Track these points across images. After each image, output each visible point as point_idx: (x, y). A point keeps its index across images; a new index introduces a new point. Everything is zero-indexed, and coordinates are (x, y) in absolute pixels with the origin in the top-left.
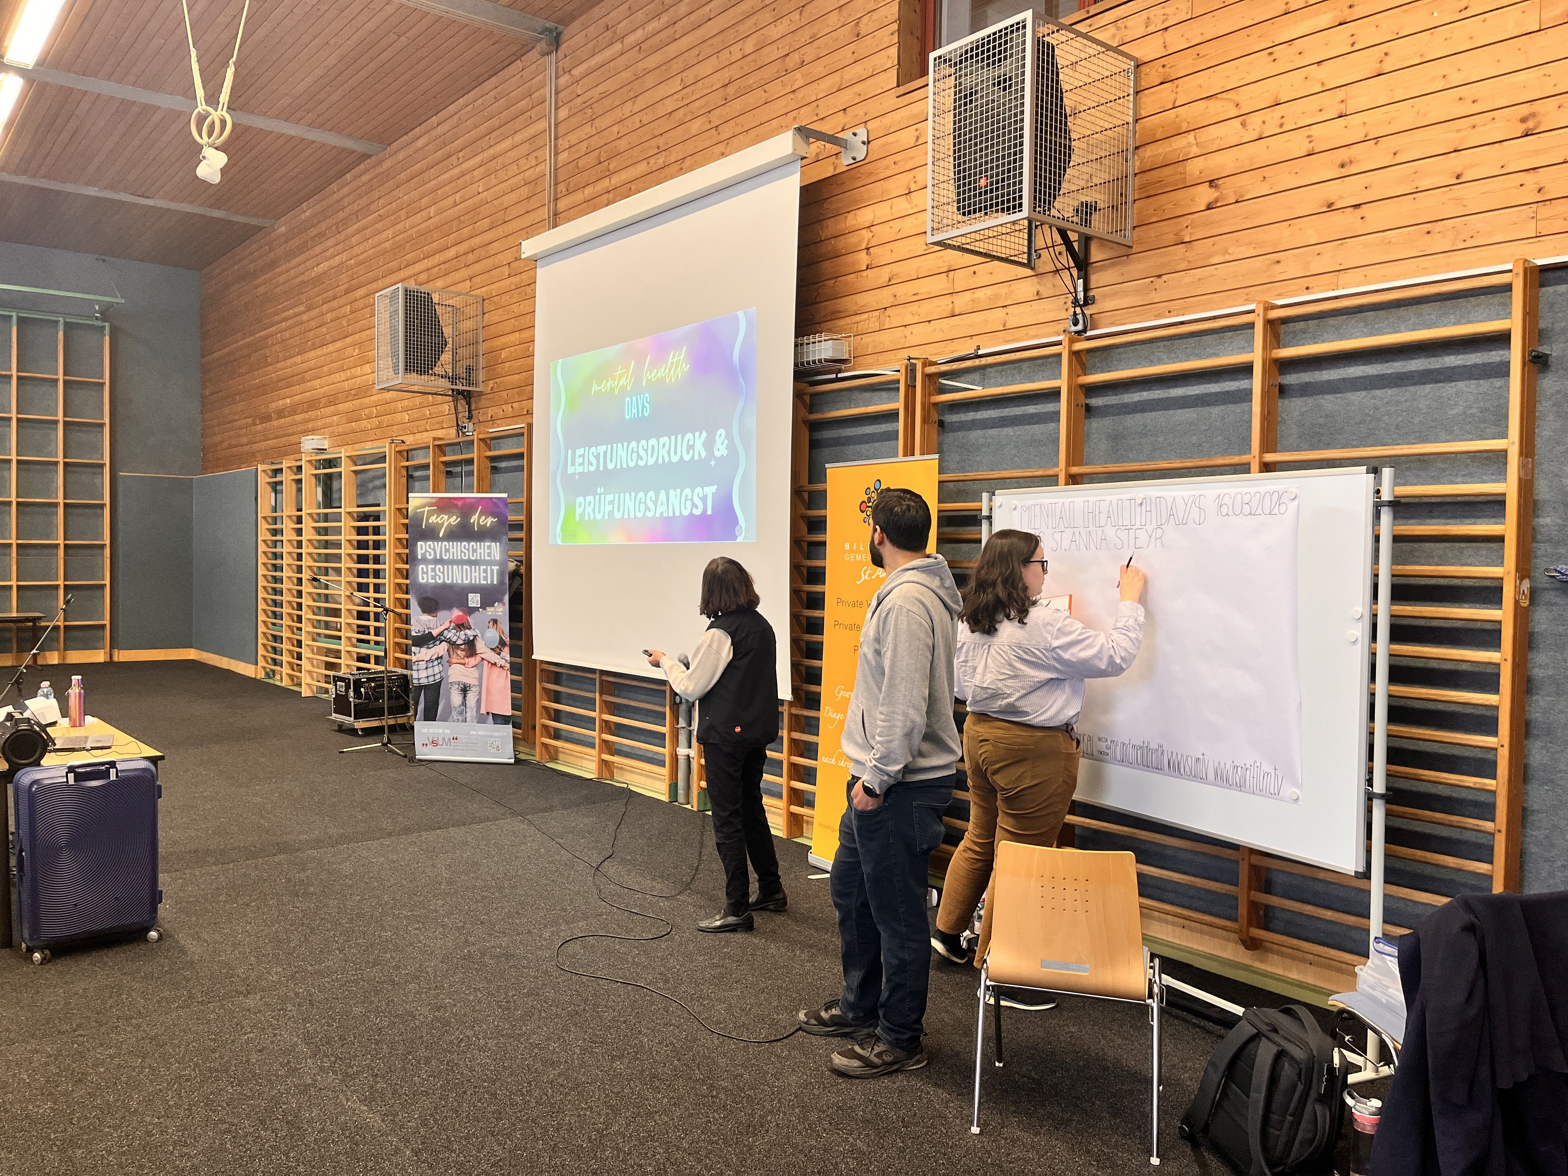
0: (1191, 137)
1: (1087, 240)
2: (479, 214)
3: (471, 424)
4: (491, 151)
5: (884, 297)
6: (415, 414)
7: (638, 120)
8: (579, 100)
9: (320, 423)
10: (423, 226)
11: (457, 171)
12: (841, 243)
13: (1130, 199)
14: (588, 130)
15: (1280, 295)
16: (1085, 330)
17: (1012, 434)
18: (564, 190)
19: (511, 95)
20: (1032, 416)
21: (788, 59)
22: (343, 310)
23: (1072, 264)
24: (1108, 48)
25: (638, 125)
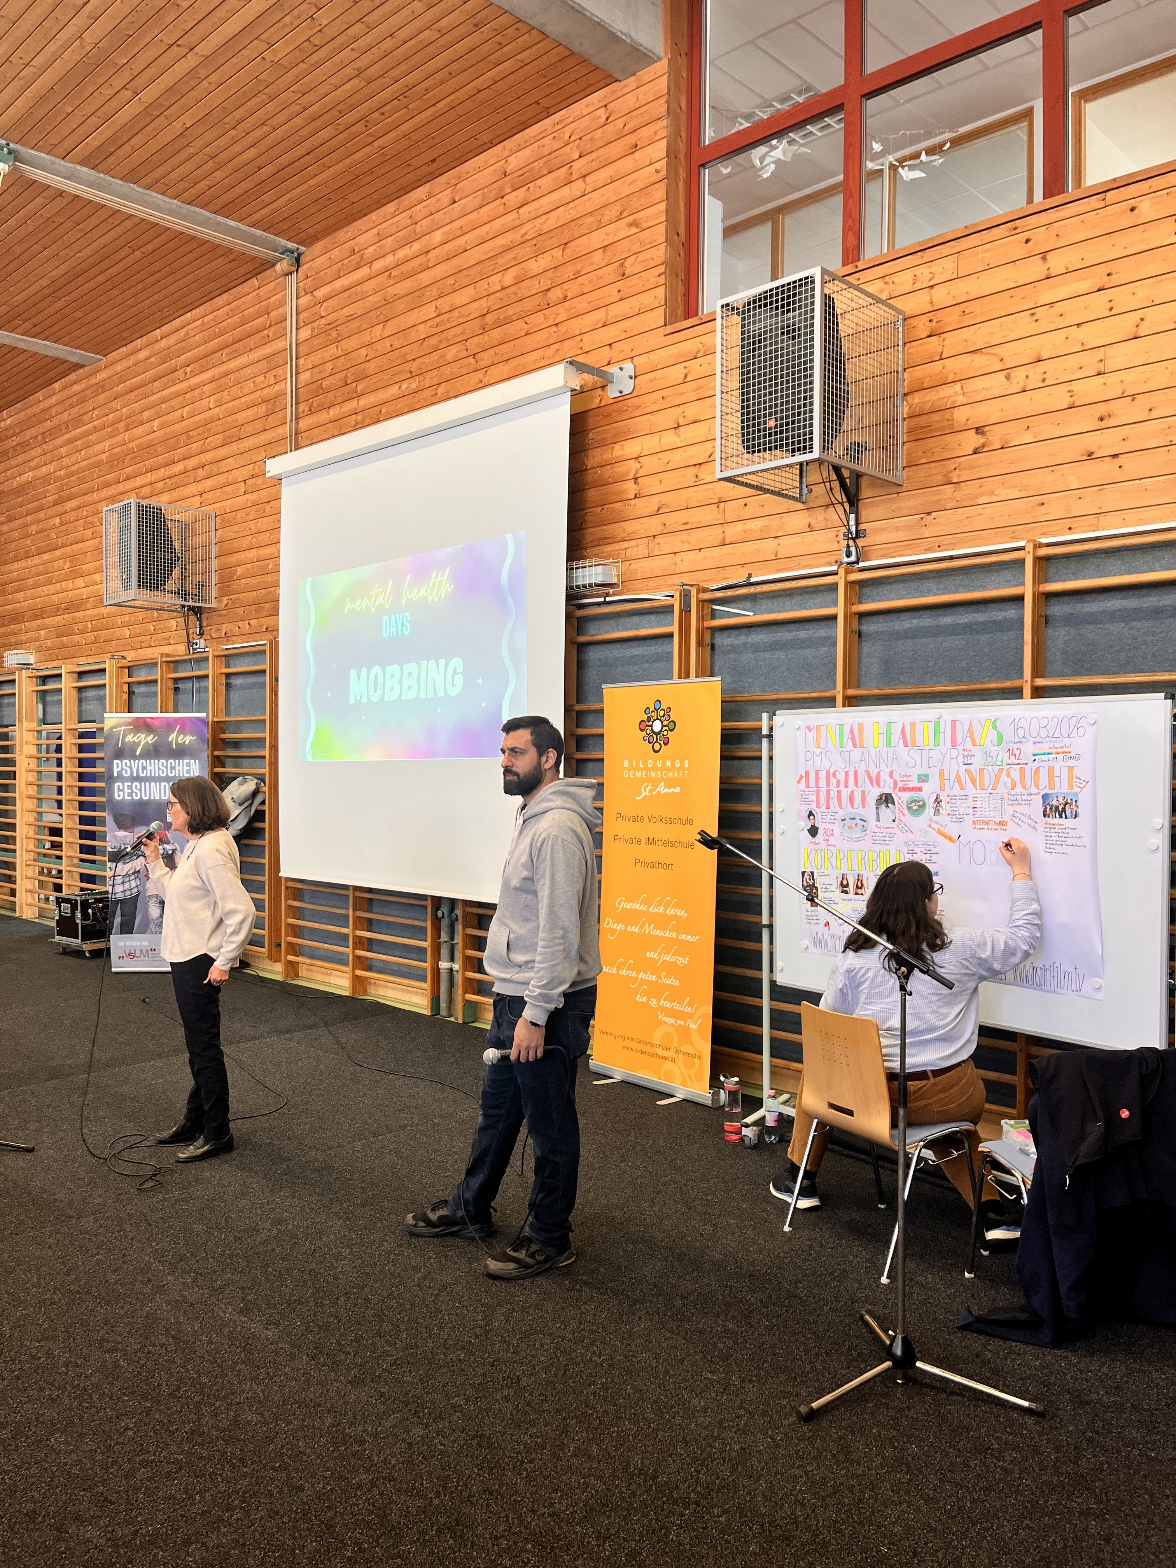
0: (957, 387)
1: (857, 476)
2: (209, 430)
3: (202, 641)
4: (224, 368)
5: (653, 525)
6: (138, 629)
7: (388, 345)
8: (323, 322)
9: (24, 637)
10: (146, 439)
11: (183, 386)
12: (607, 472)
13: (900, 442)
14: (333, 351)
15: (1043, 534)
16: (857, 562)
17: (783, 657)
18: (307, 409)
19: (245, 313)
20: (804, 641)
21: (550, 294)
22: (51, 522)
23: (845, 499)
24: (878, 300)
25: (389, 348)
